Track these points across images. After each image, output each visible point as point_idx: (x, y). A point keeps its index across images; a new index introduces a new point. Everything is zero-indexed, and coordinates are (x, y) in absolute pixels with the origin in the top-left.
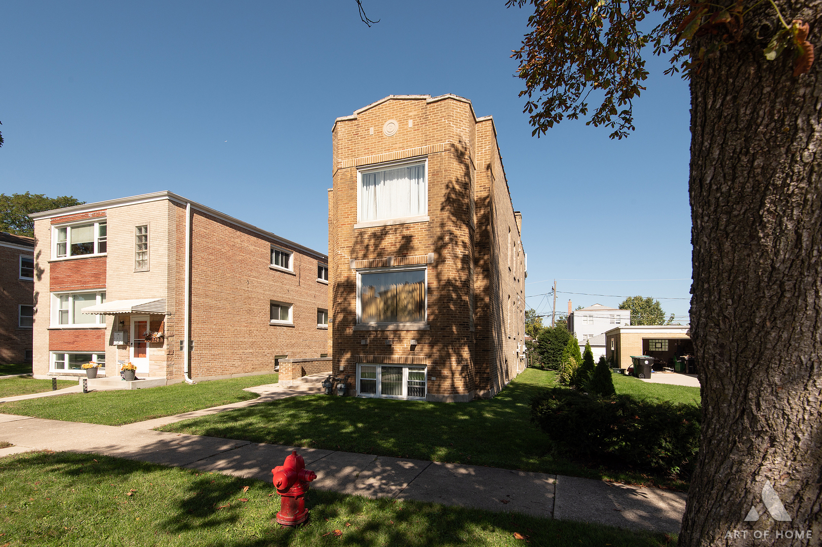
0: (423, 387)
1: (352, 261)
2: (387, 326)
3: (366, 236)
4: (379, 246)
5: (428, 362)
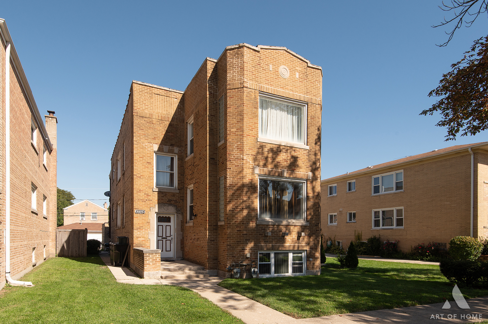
0: (301, 266)
1: (256, 167)
2: (282, 222)
3: (266, 150)
4: (275, 160)
5: (307, 248)
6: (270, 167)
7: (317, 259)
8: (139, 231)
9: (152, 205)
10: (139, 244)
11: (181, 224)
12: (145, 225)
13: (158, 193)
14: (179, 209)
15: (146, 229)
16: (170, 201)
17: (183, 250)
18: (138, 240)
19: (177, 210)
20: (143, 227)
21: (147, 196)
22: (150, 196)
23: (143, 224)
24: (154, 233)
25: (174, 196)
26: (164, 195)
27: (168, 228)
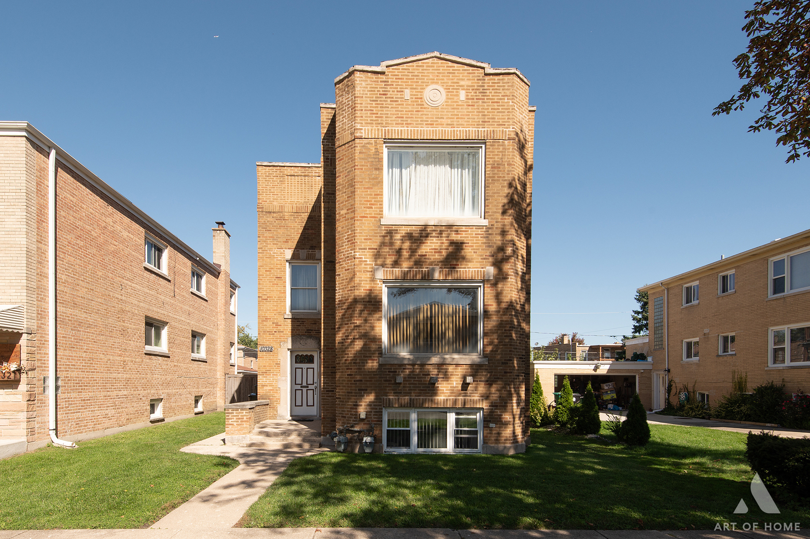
0: (475, 436)
1: (377, 269)
2: (429, 358)
3: (398, 237)
4: (416, 252)
5: (485, 405)
6: (405, 265)
7: (507, 424)
8: (265, 377)
9: (284, 338)
10: (265, 395)
12: (273, 368)
13: (292, 321)
15: (275, 373)
16: (309, 331)
18: (264, 390)
20: (271, 370)
21: (276, 325)
22: (281, 325)
23: (270, 366)
24: (286, 380)
26: (300, 323)
27: (310, 371)
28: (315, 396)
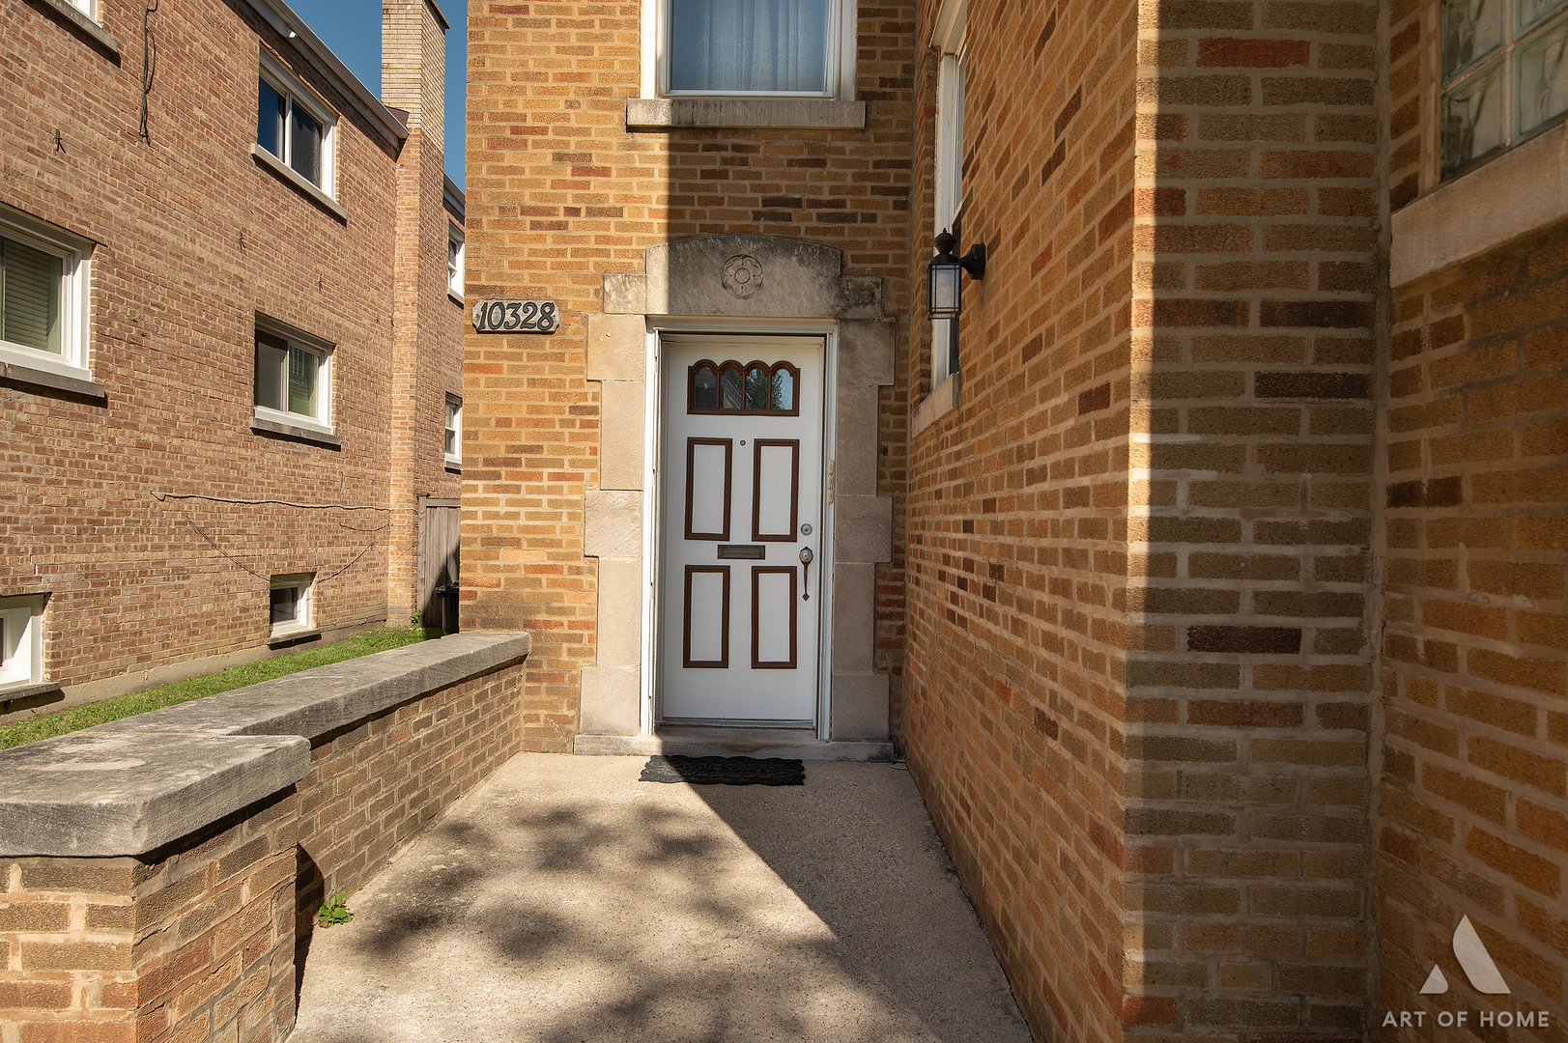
8: (506, 489)
9: (623, 254)
10: (504, 597)
11: (881, 423)
12: (558, 437)
13: (671, 147)
14: (867, 281)
15: (567, 469)
16: (778, 207)
17: (898, 671)
18: (496, 569)
19: (841, 296)
20: (539, 449)
21: (576, 171)
22: (604, 172)
23: (537, 423)
24: (634, 510)
25: (821, 163)
26: (725, 161)
27: (776, 461)
28: (807, 611)
